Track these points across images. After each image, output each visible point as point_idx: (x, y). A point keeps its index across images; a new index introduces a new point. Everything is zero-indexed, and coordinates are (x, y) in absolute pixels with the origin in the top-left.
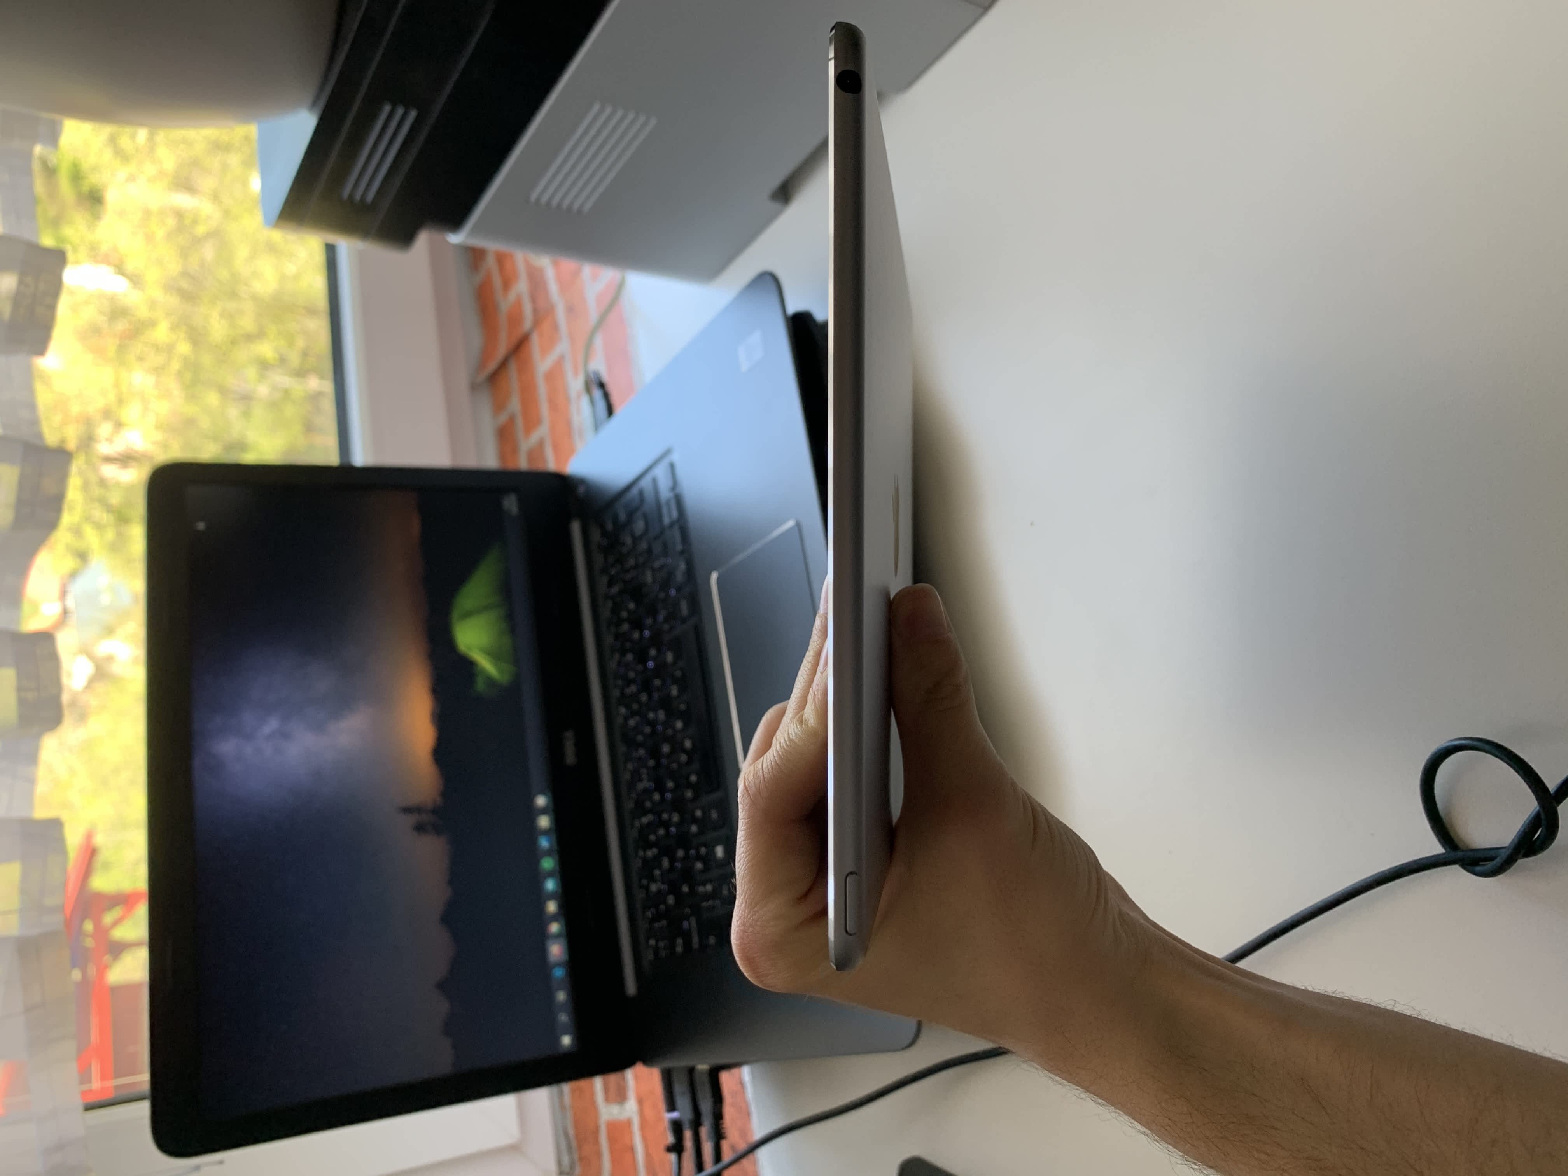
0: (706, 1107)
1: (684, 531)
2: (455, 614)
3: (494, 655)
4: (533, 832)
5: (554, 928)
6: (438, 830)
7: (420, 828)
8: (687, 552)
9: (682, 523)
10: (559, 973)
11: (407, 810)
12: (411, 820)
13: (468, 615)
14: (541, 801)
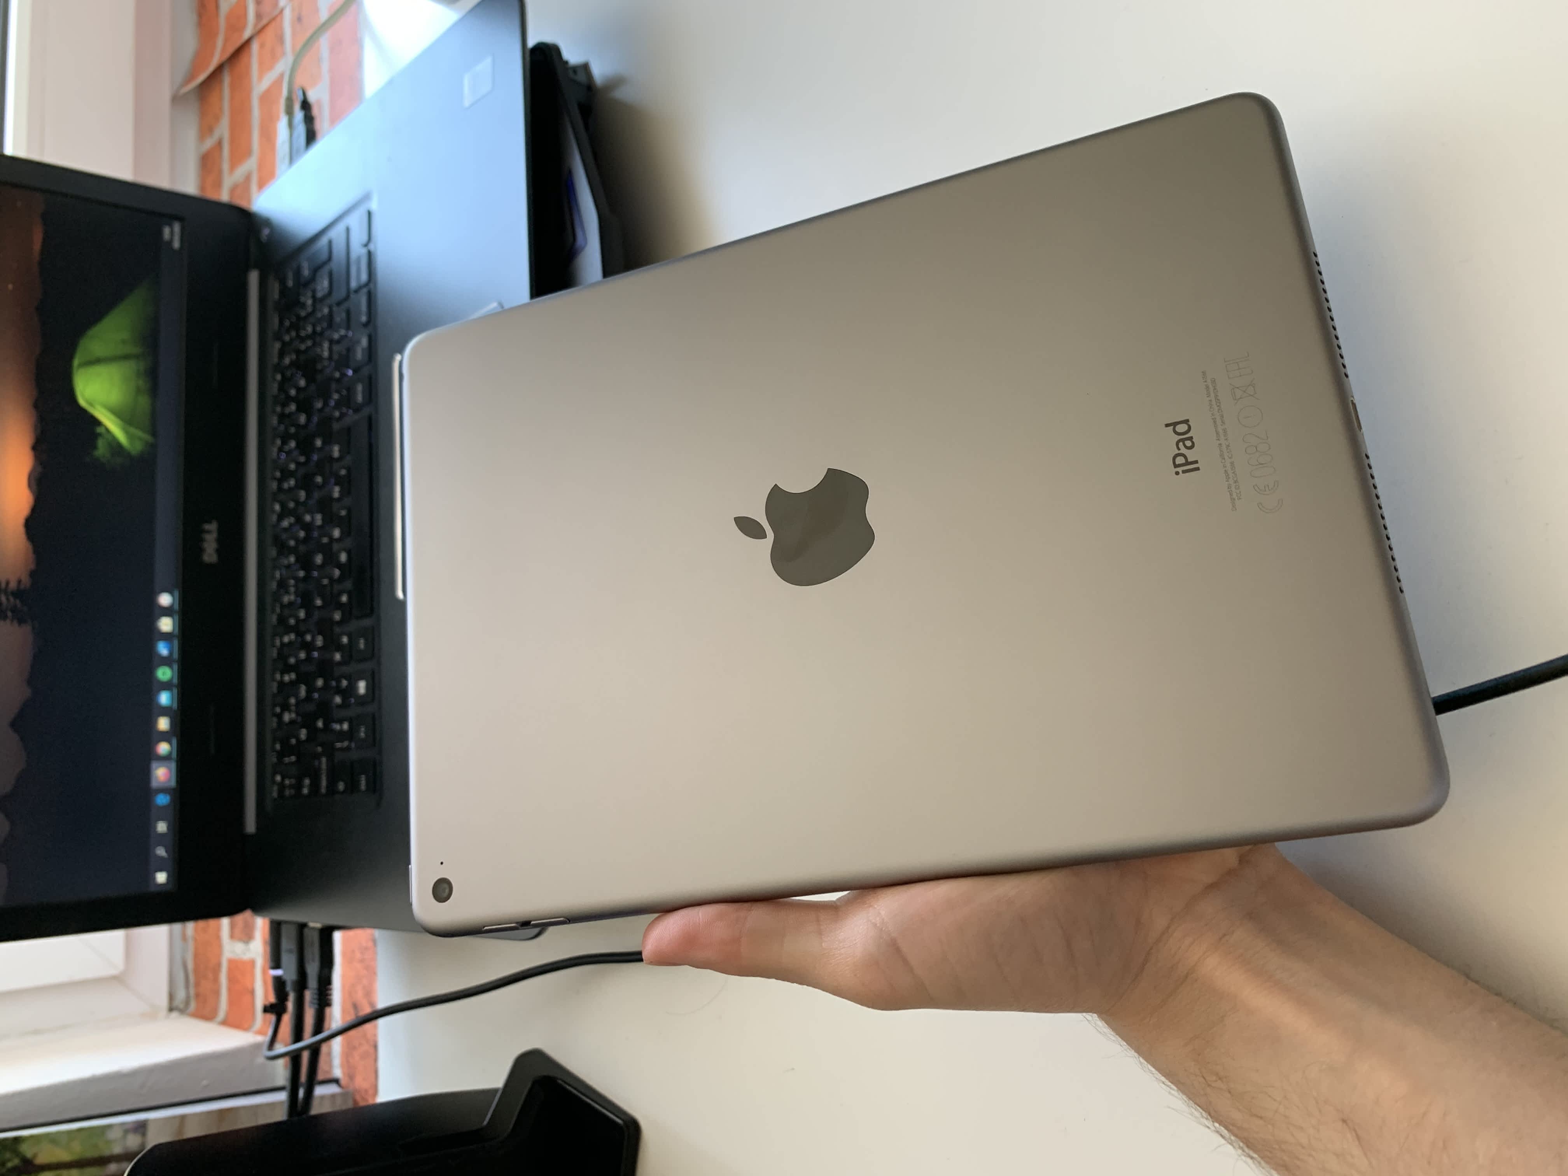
0: (313, 969)
1: (372, 298)
2: (79, 358)
4: (152, 634)
5: (163, 748)
8: (371, 325)
9: (370, 288)
10: (162, 800)
13: (94, 361)
14: (166, 600)
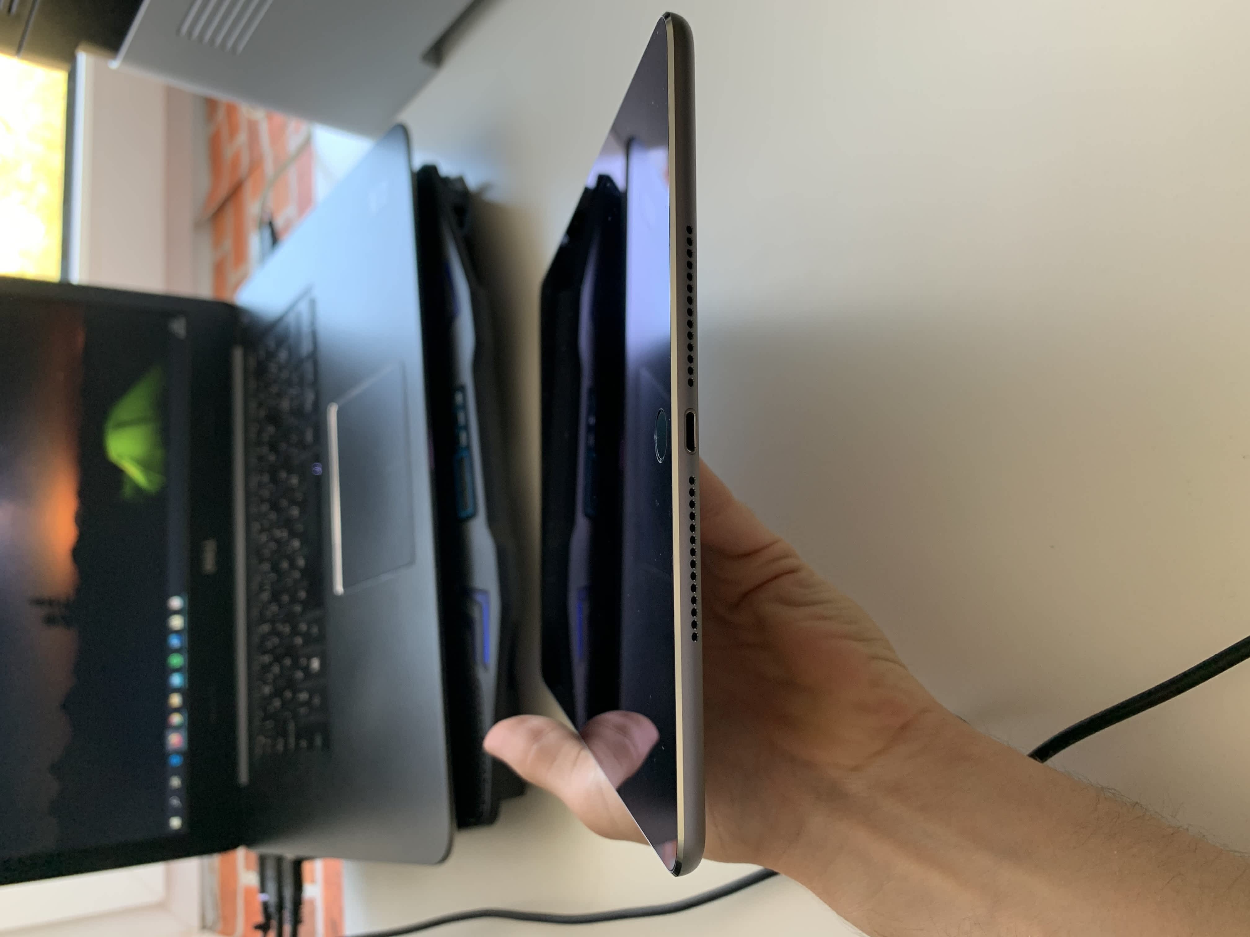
2: (110, 424)
3: (145, 465)
4: (165, 631)
5: (176, 719)
6: (67, 621)
7: (50, 620)
8: (315, 383)
10: (176, 761)
11: (39, 602)
12: (44, 611)
13: (121, 425)
14: (176, 603)
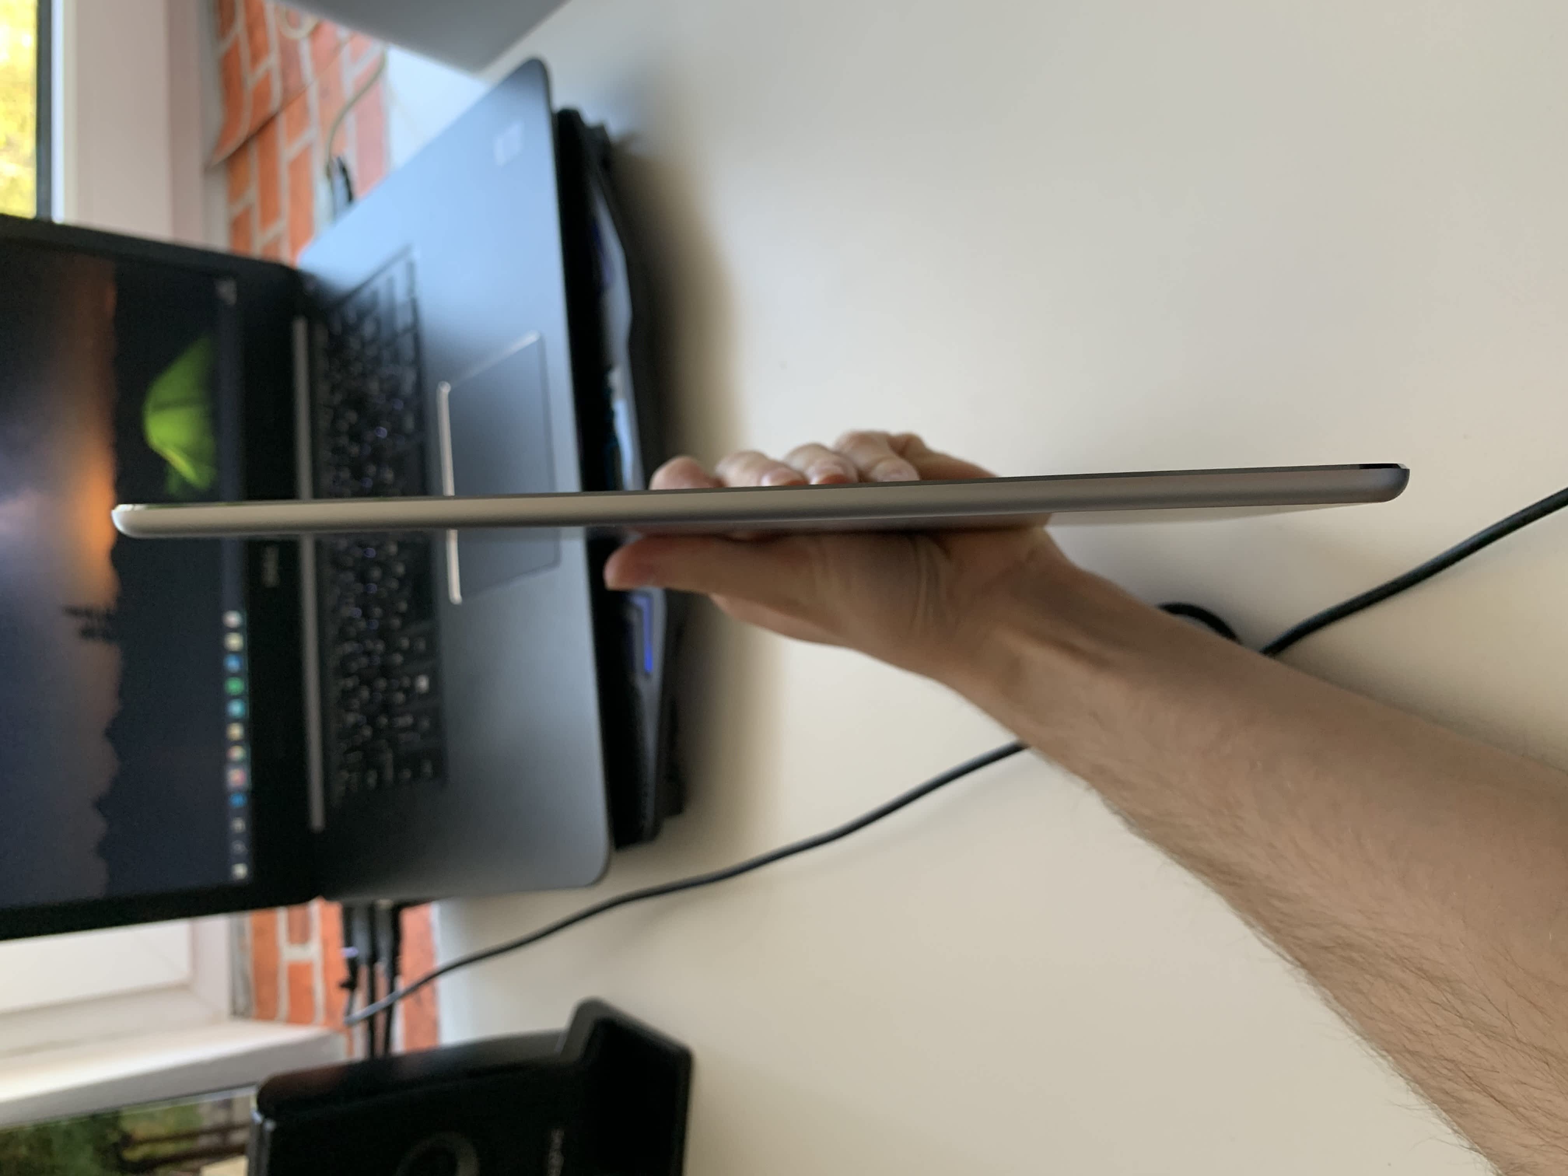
0: (384, 944)
1: (417, 339)
2: (149, 405)
3: (193, 455)
4: (222, 651)
6: (107, 637)
7: (87, 633)
8: (418, 361)
9: (415, 330)
10: (238, 801)
11: (74, 612)
12: (78, 623)
13: (163, 406)
14: (233, 619)
